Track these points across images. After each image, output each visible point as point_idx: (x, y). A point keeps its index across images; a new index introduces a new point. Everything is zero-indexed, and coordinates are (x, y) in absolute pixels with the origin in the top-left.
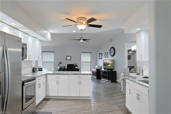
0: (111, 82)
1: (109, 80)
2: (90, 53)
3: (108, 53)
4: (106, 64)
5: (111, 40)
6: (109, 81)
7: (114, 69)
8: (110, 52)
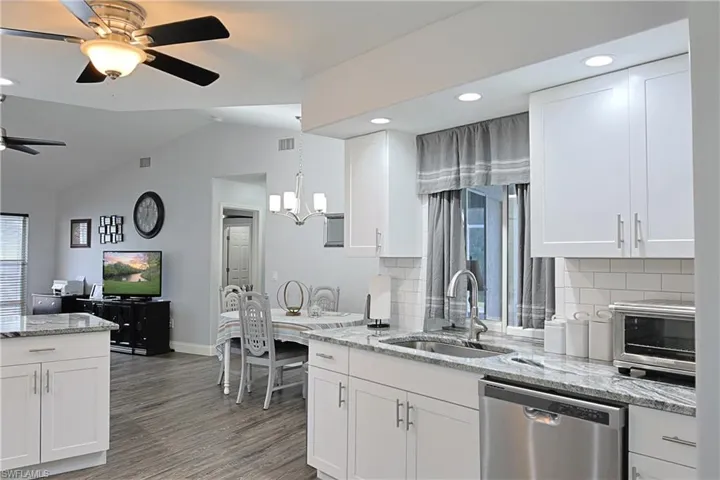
0: (147, 355)
1: (133, 345)
2: (22, 218)
3: (122, 218)
4: (116, 273)
5: (145, 162)
6: (137, 351)
7: (160, 295)
8: (139, 216)
